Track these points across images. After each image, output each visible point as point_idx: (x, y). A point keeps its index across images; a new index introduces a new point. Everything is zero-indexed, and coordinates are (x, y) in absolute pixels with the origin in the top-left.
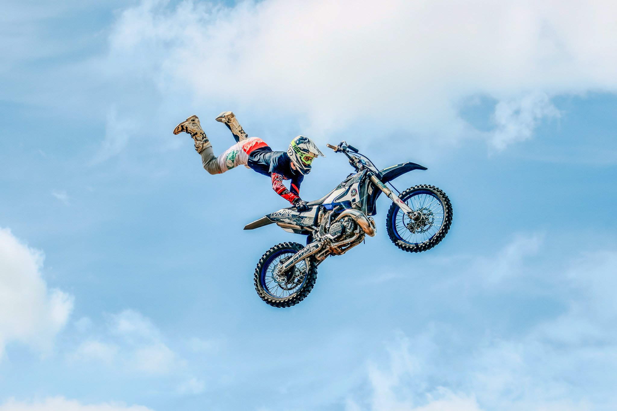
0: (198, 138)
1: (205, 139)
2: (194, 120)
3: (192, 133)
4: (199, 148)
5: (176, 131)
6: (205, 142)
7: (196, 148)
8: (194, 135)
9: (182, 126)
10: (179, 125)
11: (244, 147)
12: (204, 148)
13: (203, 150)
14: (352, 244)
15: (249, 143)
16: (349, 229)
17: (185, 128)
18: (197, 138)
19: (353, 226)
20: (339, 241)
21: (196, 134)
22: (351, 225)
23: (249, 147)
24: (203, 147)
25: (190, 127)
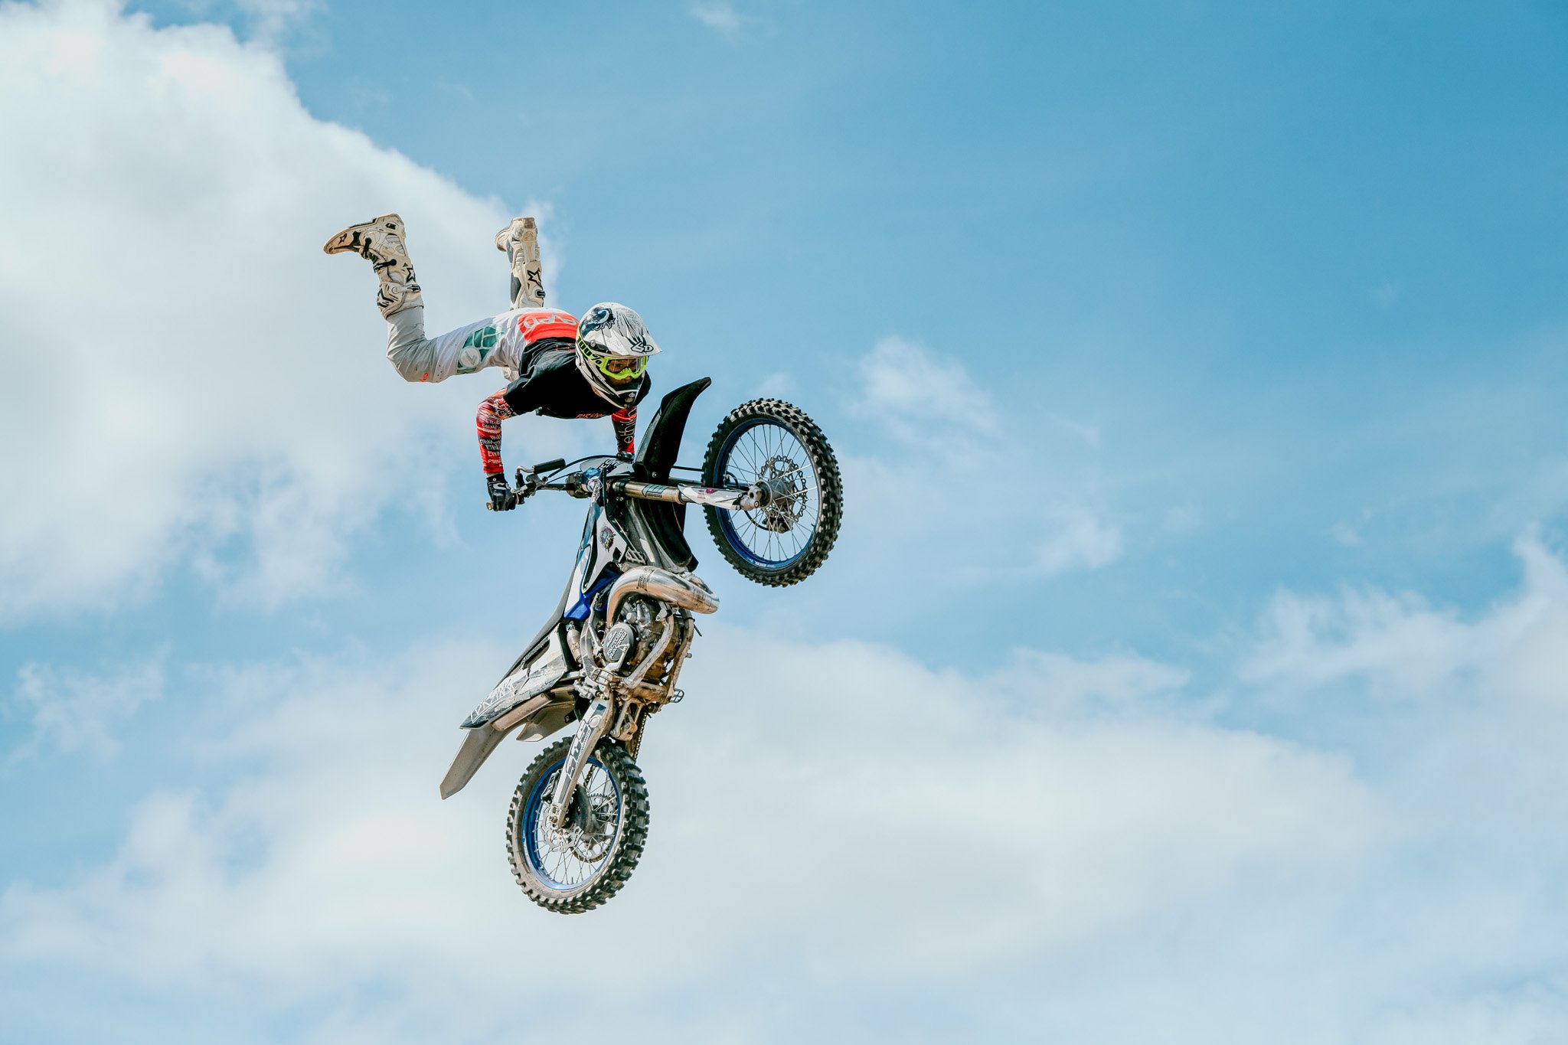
0: (395, 276)
1: (412, 282)
2: (393, 227)
3: (379, 257)
4: (392, 301)
5: (336, 244)
6: (414, 289)
7: (382, 301)
8: (386, 264)
9: (356, 235)
10: (347, 231)
11: (523, 319)
12: (405, 305)
13: (402, 308)
14: (673, 654)
15: (540, 317)
16: (642, 621)
17: (363, 241)
18: (391, 275)
19: (647, 610)
20: (639, 664)
21: (393, 263)
22: (642, 610)
23: (537, 323)
24: (403, 302)
25: (380, 241)
